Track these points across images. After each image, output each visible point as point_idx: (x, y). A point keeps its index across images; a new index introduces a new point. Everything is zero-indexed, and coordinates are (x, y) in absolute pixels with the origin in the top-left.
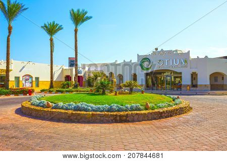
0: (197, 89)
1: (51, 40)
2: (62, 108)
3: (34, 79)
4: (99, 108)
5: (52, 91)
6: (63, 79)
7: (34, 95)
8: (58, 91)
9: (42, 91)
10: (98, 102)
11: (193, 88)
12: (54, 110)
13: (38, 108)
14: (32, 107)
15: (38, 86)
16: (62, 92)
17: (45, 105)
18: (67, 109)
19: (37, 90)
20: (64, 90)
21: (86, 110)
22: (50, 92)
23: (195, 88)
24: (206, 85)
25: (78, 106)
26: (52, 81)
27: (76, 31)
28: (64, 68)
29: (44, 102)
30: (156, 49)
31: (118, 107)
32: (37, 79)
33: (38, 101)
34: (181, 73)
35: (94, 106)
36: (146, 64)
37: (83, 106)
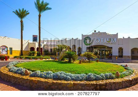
0: (123, 58)
1: (22, 22)
2: (41, 76)
3: (9, 49)
4: (78, 77)
5: (22, 58)
6: (29, 50)
7: (9, 60)
8: (26, 58)
9: (15, 57)
10: (72, 70)
11: (119, 58)
12: (33, 79)
13: (17, 76)
14: (11, 74)
15: (11, 53)
16: (30, 59)
17: (23, 72)
18: (46, 78)
19: (11, 56)
20: (31, 57)
21: (66, 79)
22: (21, 58)
23: (121, 58)
24: (128, 56)
25: (57, 75)
26: (22, 51)
27: (40, 16)
28: (30, 42)
29: (21, 69)
30: (95, 31)
31: (95, 75)
32: (11, 49)
33: (15, 68)
34: (112, 48)
35: (73, 75)
36: (88, 41)
37: (63, 75)
